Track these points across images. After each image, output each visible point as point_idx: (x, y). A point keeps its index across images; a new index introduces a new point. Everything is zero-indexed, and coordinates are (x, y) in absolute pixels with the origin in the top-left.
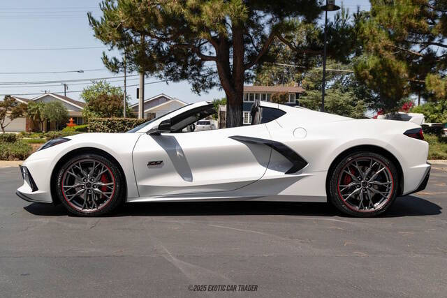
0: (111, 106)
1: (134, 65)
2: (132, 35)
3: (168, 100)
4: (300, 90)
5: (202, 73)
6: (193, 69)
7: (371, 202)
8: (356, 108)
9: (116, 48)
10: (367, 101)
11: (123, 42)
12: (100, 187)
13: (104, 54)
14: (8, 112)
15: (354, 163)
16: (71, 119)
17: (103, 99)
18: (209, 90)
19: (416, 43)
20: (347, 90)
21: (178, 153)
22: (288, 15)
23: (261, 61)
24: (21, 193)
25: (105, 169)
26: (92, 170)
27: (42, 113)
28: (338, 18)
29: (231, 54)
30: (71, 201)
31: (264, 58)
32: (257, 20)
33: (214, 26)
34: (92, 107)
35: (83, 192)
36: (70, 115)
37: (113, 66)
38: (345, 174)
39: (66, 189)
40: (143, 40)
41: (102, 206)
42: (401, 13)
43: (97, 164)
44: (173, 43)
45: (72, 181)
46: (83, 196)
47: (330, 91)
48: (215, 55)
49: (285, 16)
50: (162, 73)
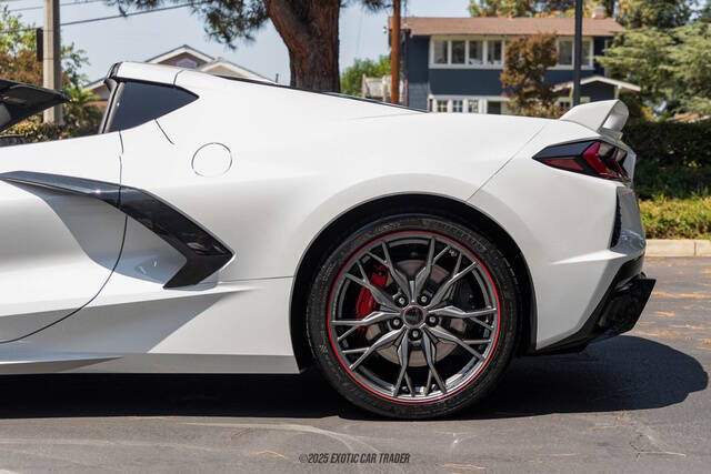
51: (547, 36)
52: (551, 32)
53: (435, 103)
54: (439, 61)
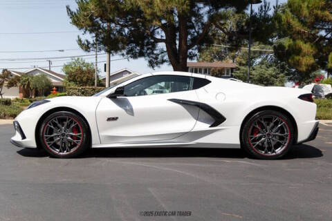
0: (85, 78)
1: (102, 46)
2: (100, 22)
3: (130, 73)
4: (235, 65)
5: (155, 52)
6: (148, 49)
7: (273, 148)
8: (278, 79)
9: (88, 32)
10: (287, 75)
11: (94, 28)
12: (72, 136)
13: (79, 37)
14: (5, 82)
15: (261, 119)
16: (54, 88)
17: (79, 72)
18: (161, 65)
19: (322, 29)
20: (271, 66)
22: (222, 7)
23: (201, 43)
24: (14, 141)
26: (66, 123)
27: (31, 83)
28: (262, 9)
29: (178, 37)
31: (204, 41)
32: (198, 11)
33: (163, 15)
34: (70, 79)
36: (54, 84)
37: (86, 47)
38: (254, 127)
39: (46, 137)
40: (109, 26)
42: (310, 6)
43: (69, 119)
44: (133, 29)
45: (51, 131)
46: (59, 143)
47: (257, 66)
48: (165, 38)
49: (220, 8)
50: (124, 52)
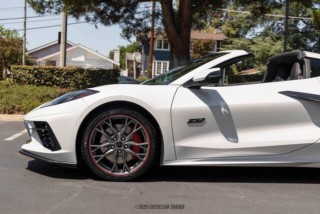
4: (222, 37)
12: (132, 147)
21: (223, 109)
25: (138, 126)
30: (99, 163)
35: (112, 153)
39: (93, 148)
41: (133, 169)
43: (129, 120)
46: (111, 159)
51: (208, 40)
52: (210, 39)
53: (156, 63)
54: (158, 48)
